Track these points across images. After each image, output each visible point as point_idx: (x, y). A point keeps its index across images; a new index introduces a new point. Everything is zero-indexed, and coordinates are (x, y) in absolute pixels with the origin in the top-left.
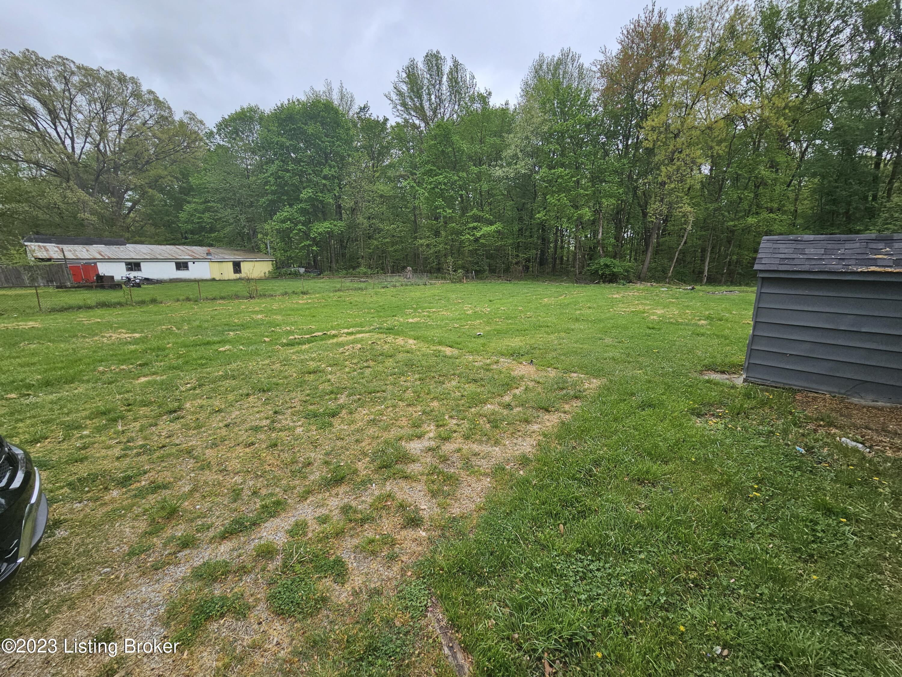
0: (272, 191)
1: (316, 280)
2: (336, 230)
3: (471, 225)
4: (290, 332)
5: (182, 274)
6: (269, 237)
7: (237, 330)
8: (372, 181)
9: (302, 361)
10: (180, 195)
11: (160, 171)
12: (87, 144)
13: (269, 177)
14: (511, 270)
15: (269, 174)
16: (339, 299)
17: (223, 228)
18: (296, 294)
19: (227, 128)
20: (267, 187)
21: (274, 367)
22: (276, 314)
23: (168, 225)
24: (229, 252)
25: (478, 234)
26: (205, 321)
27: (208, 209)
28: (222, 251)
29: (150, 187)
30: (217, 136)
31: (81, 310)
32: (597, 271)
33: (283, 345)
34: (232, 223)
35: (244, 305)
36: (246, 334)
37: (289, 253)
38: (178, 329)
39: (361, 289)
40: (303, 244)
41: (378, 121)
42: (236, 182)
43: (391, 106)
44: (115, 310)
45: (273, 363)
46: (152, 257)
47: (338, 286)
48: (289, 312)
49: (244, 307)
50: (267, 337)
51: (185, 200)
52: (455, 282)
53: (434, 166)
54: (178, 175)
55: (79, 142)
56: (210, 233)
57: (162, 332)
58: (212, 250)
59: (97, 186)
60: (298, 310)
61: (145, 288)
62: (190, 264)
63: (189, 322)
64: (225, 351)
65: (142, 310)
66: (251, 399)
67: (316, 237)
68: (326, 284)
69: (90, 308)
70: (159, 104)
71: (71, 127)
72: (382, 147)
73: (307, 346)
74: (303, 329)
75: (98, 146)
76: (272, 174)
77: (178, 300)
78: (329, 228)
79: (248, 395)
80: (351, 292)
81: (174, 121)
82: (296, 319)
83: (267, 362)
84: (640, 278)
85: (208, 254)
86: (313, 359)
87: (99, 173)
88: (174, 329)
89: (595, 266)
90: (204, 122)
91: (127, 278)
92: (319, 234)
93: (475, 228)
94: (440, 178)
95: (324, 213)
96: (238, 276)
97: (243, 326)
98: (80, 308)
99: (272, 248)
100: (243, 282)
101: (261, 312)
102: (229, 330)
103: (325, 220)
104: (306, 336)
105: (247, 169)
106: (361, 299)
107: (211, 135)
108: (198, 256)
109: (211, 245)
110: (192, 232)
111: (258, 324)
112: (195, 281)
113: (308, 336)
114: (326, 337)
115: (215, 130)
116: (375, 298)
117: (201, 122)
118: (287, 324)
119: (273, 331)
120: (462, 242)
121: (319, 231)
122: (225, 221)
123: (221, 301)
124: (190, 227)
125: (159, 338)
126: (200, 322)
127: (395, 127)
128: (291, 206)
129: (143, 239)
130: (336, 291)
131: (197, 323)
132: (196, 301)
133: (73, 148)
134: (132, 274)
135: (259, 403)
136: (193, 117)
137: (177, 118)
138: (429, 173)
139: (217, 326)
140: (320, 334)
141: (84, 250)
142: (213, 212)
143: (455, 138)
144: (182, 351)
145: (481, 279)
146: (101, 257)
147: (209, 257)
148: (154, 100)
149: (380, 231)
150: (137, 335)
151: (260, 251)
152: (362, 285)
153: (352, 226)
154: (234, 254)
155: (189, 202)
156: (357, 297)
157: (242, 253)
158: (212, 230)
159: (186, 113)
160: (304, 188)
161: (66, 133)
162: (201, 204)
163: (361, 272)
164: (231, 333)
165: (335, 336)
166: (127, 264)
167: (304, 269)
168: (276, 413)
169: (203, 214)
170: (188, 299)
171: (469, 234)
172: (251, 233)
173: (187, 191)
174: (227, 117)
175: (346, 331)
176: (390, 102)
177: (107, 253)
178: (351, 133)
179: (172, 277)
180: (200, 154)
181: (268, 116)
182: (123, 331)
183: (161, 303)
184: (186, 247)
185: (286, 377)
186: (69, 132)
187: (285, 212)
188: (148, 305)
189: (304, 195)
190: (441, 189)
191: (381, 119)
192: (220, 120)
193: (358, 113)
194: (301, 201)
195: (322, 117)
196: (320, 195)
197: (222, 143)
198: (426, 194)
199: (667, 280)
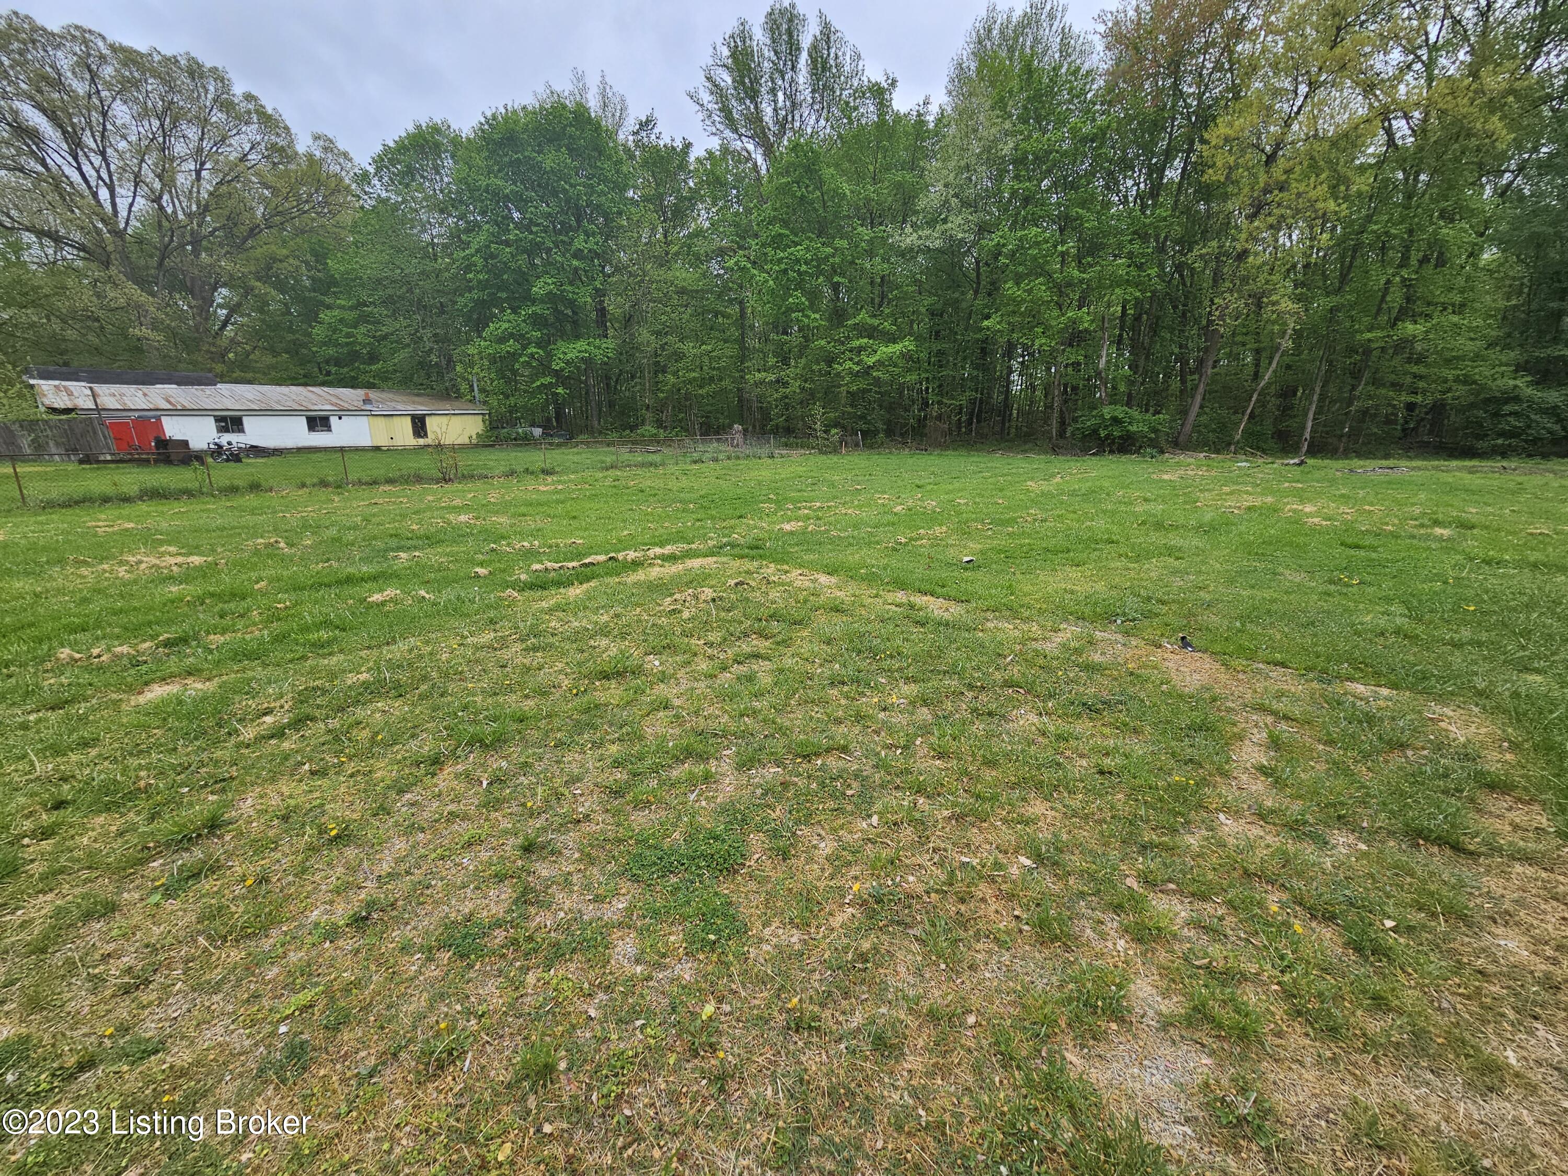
0: (480, 282)
1: (563, 450)
2: (599, 357)
3: (856, 343)
4: (530, 555)
5: (320, 439)
6: (476, 369)
7: (416, 548)
8: (664, 262)
9: (577, 636)
10: (312, 294)
11: (273, 247)
12: (138, 199)
13: (473, 256)
14: (927, 431)
15: (473, 250)
16: (616, 483)
17: (394, 351)
18: (532, 473)
19: (394, 166)
20: (471, 276)
21: (506, 654)
22: (496, 513)
23: (294, 350)
24: (404, 398)
25: (871, 361)
26: (349, 529)
27: (364, 319)
28: (391, 396)
29: (259, 279)
30: (375, 181)
31: (107, 505)
32: (1095, 431)
33: (524, 587)
34: (408, 345)
35: (432, 494)
36: (434, 556)
37: (512, 401)
38: (291, 545)
39: (655, 465)
40: (538, 383)
41: (673, 148)
42: (413, 267)
43: (700, 116)
44: (176, 504)
45: (503, 643)
46: (263, 406)
47: (609, 460)
48: (523, 509)
49: (430, 498)
50: (481, 564)
51: (322, 303)
52: (825, 453)
53: (787, 227)
54: (309, 257)
55: (124, 193)
56: (370, 364)
57: (257, 552)
58: (373, 394)
59: (161, 277)
60: (540, 504)
61: (248, 464)
62: (334, 421)
63: (316, 528)
64: (383, 603)
65: (228, 504)
66: (445, 779)
67: (562, 370)
68: (584, 455)
69: (126, 499)
70: (268, 121)
71: (108, 165)
72: (681, 199)
73: (576, 592)
74: (557, 546)
75: (157, 200)
76: (477, 251)
77: (303, 485)
78: (586, 351)
79: (436, 762)
80: (635, 471)
81: (296, 153)
82: (540, 525)
83: (487, 637)
84: (1178, 444)
85: (367, 401)
86: (604, 631)
87: (165, 253)
88: (282, 545)
89: (1093, 421)
90: (352, 155)
91: (216, 444)
92: (567, 363)
93: (860, 350)
94: (799, 251)
95: (575, 323)
96: (421, 441)
97: (431, 540)
98: (106, 500)
99: (482, 390)
100: (430, 450)
101: (465, 508)
102: (400, 549)
103: (578, 337)
104: (571, 565)
105: (433, 245)
106: (659, 483)
107: (364, 178)
108: (346, 405)
109: (370, 386)
110: (338, 363)
111: (459, 535)
112: (342, 450)
113: (575, 564)
114: (616, 567)
115: (372, 170)
116: (684, 483)
117: (345, 155)
118: (522, 535)
119: (493, 550)
120: (837, 376)
121: (568, 357)
122: (396, 342)
123: (387, 488)
124: (331, 351)
125: (241, 565)
126: (339, 531)
127: (707, 159)
128: (515, 311)
129: (249, 375)
130: (607, 469)
131: (333, 532)
132: (339, 487)
133: (114, 205)
134: (225, 439)
135: (471, 802)
136: (329, 146)
137: (301, 148)
138: (777, 242)
139: (375, 538)
140: (602, 558)
141: (140, 394)
142: (373, 323)
143: (828, 172)
144: (284, 601)
145: (871, 447)
146: (170, 407)
147: (368, 407)
148: (257, 112)
149: (679, 356)
150: (196, 560)
151: (459, 397)
152: (656, 458)
153: (628, 350)
154: (414, 403)
155: (329, 307)
156: (648, 480)
157: (426, 399)
158: (373, 358)
159: (317, 138)
160: (539, 277)
161: (100, 177)
162: (351, 308)
163: (647, 434)
164: (402, 555)
165: (636, 564)
166: (218, 419)
167: (540, 430)
168: (528, 849)
169: (355, 328)
170: (324, 484)
171: (851, 359)
172: (444, 363)
173: (326, 285)
174: (392, 144)
175: (658, 550)
176: (698, 107)
177: (182, 400)
178: (625, 169)
179: (300, 445)
180: (347, 217)
181: (468, 139)
182: (172, 549)
183: (271, 490)
184: (326, 389)
185: (543, 693)
186: (105, 176)
187: (503, 323)
188: (243, 495)
189: (539, 289)
190: (800, 273)
191: (678, 144)
192: (379, 149)
193: (634, 133)
194: (534, 302)
195: (571, 136)
196: (569, 288)
197: (384, 194)
198: (771, 282)
199: (1233, 448)
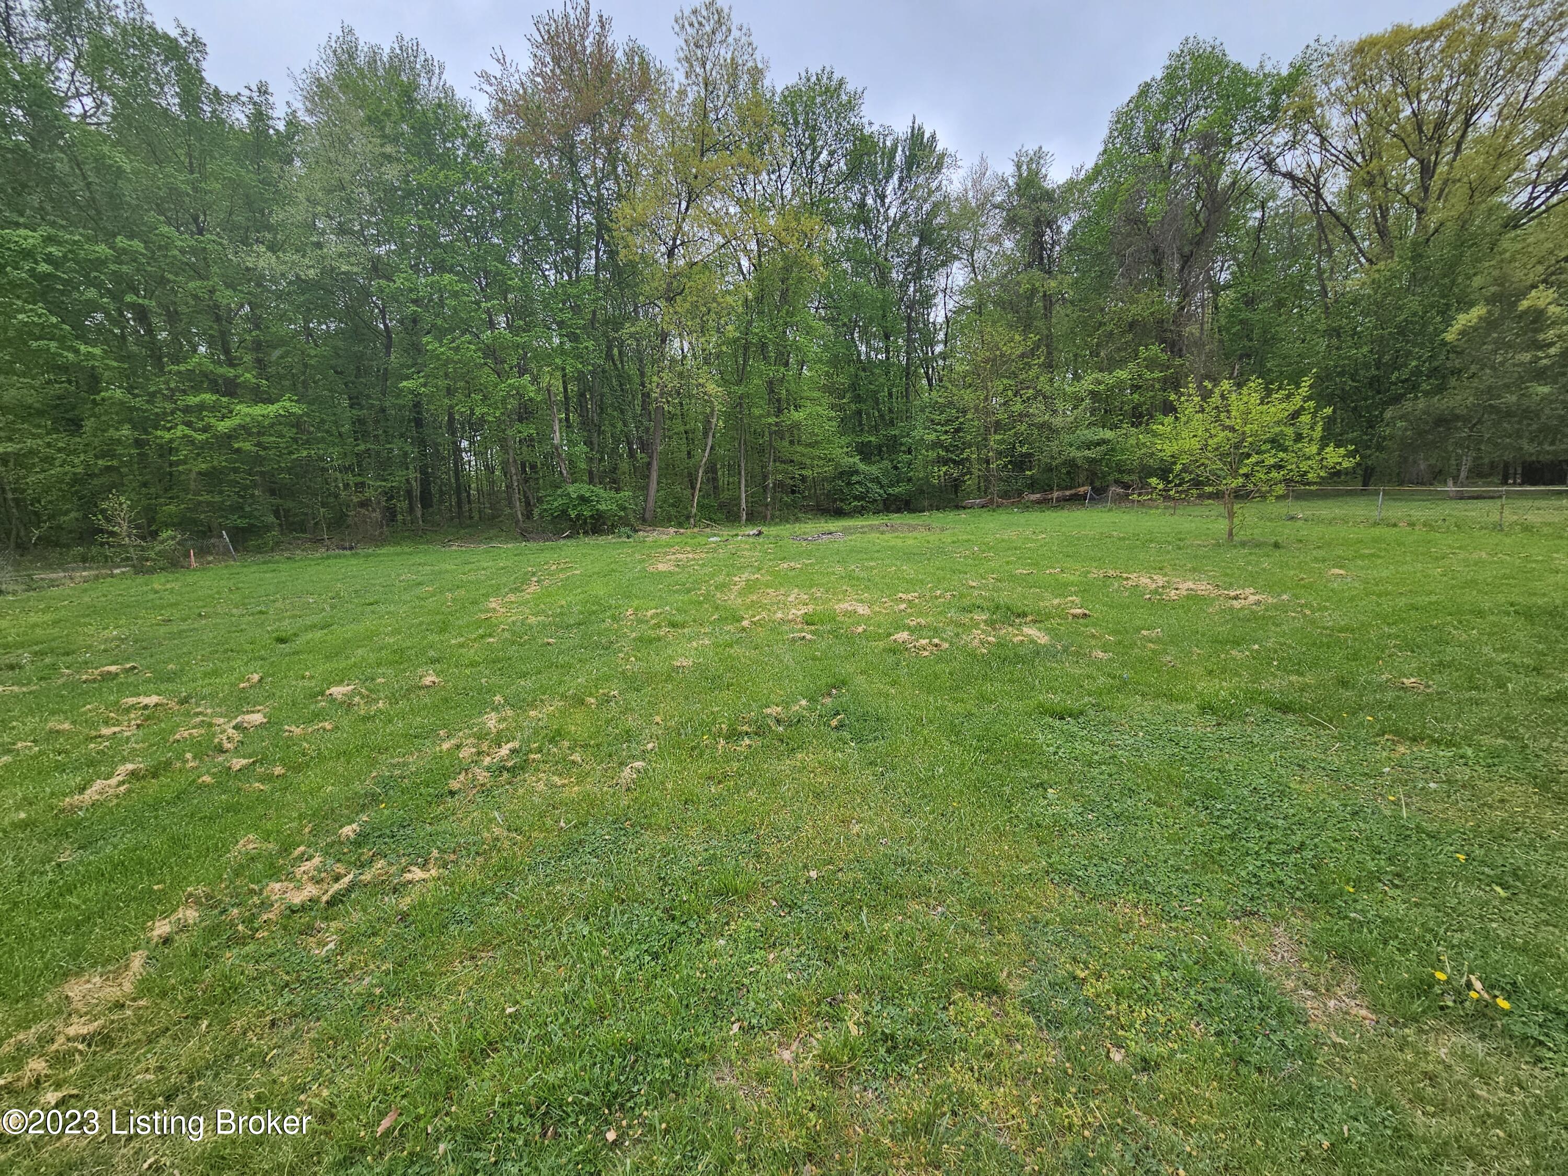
3: (193, 400)
14: (350, 521)
25: (223, 426)
32: (564, 512)
89: (560, 501)
120: (167, 450)
145: (259, 550)
171: (188, 423)
199: (692, 521)
